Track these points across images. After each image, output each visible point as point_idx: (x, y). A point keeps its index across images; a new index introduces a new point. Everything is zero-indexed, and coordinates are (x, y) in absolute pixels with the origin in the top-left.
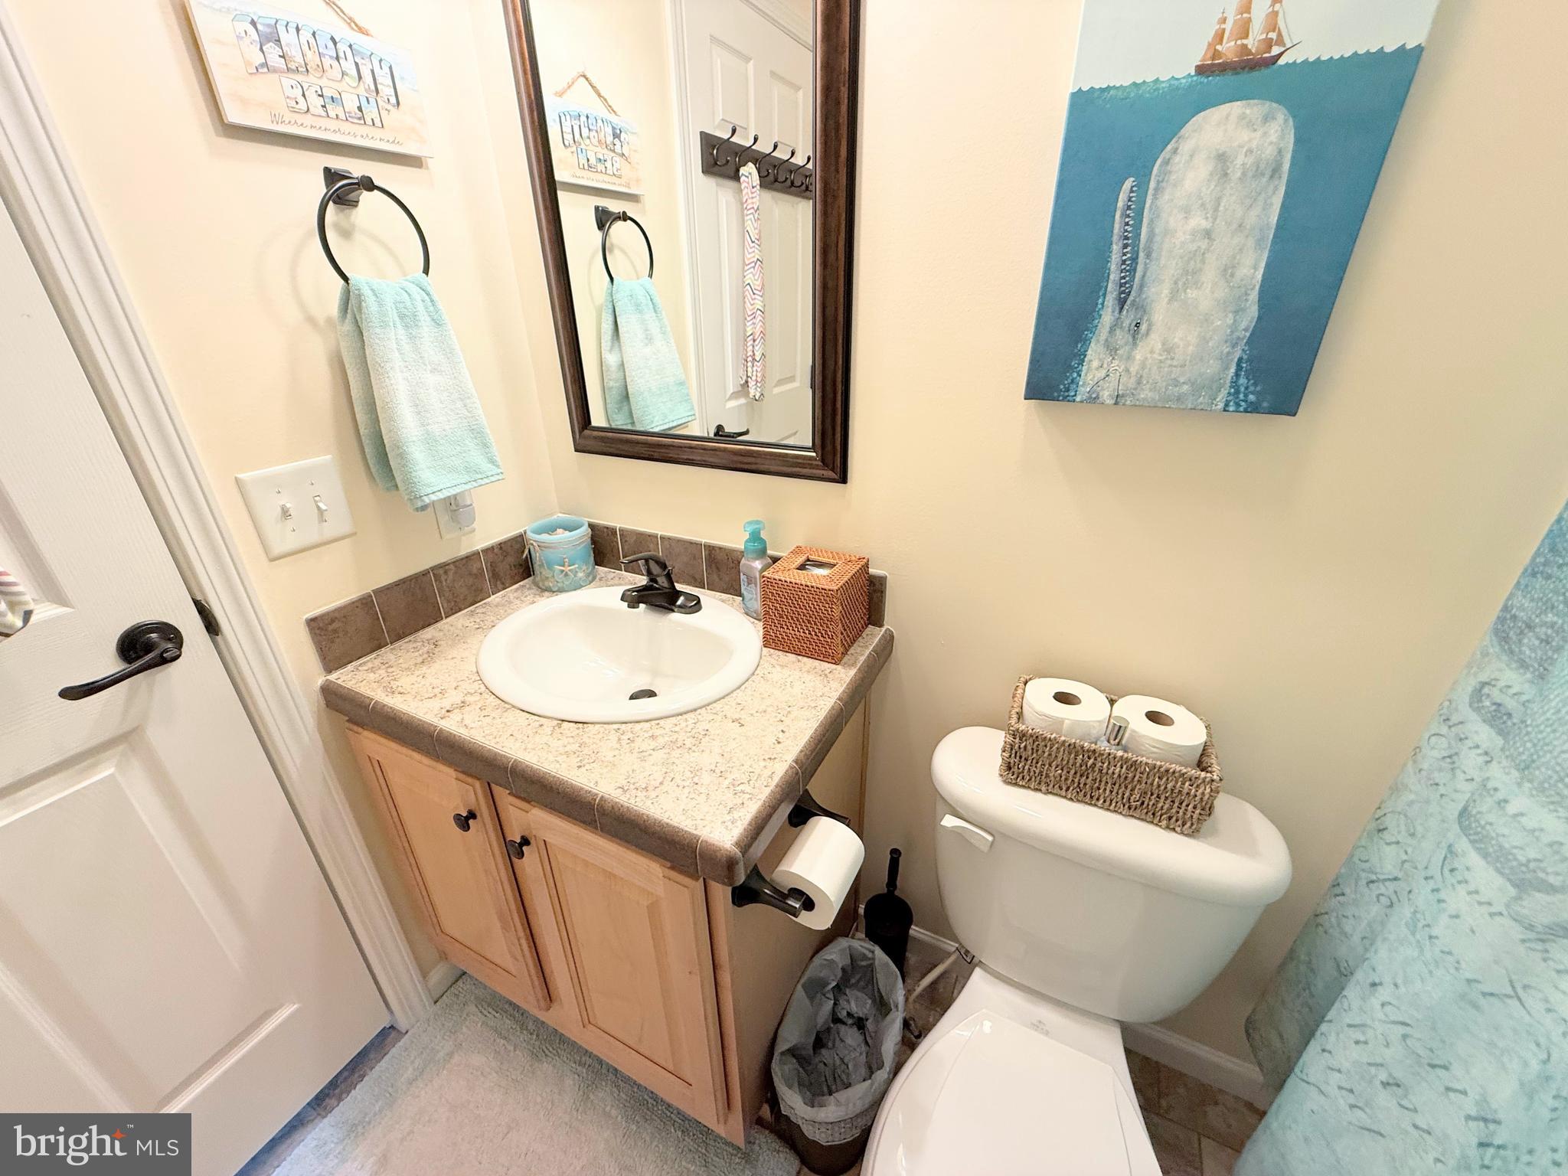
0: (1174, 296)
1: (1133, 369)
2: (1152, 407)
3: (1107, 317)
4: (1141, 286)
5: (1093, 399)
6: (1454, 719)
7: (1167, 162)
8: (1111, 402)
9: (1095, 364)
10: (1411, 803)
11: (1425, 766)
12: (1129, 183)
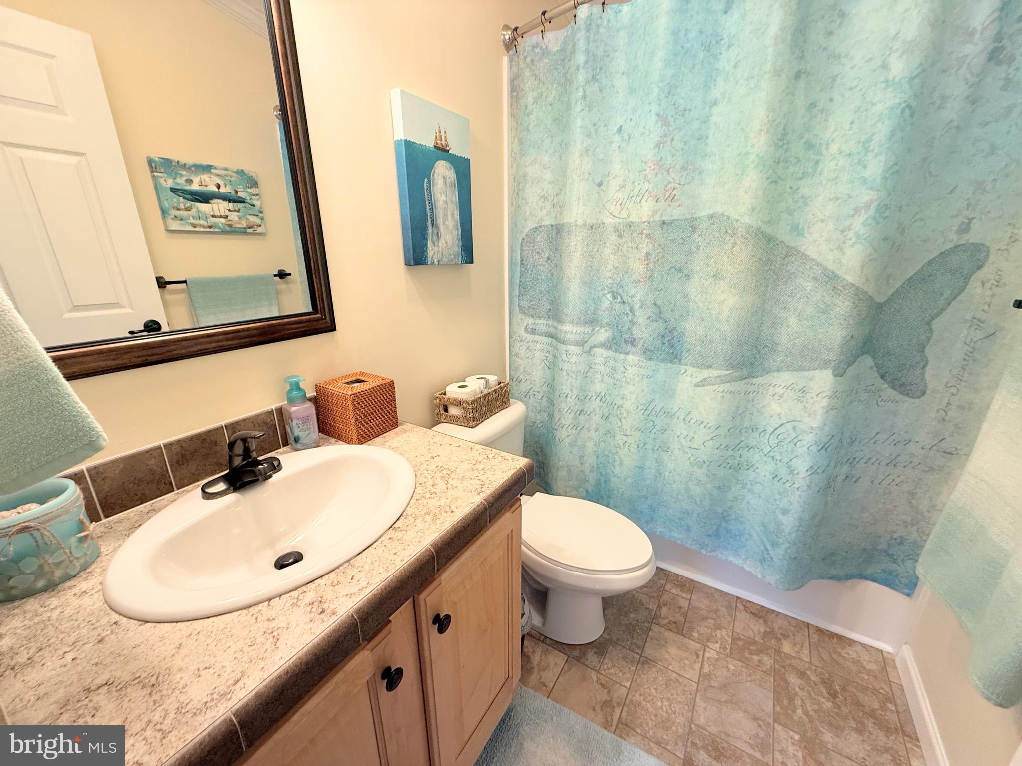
0: (443, 225)
1: (440, 250)
2: (447, 265)
3: (430, 231)
4: (436, 219)
5: (433, 263)
6: (524, 339)
7: (433, 175)
8: (437, 264)
9: (430, 249)
10: (524, 368)
11: (523, 355)
12: (426, 179)
